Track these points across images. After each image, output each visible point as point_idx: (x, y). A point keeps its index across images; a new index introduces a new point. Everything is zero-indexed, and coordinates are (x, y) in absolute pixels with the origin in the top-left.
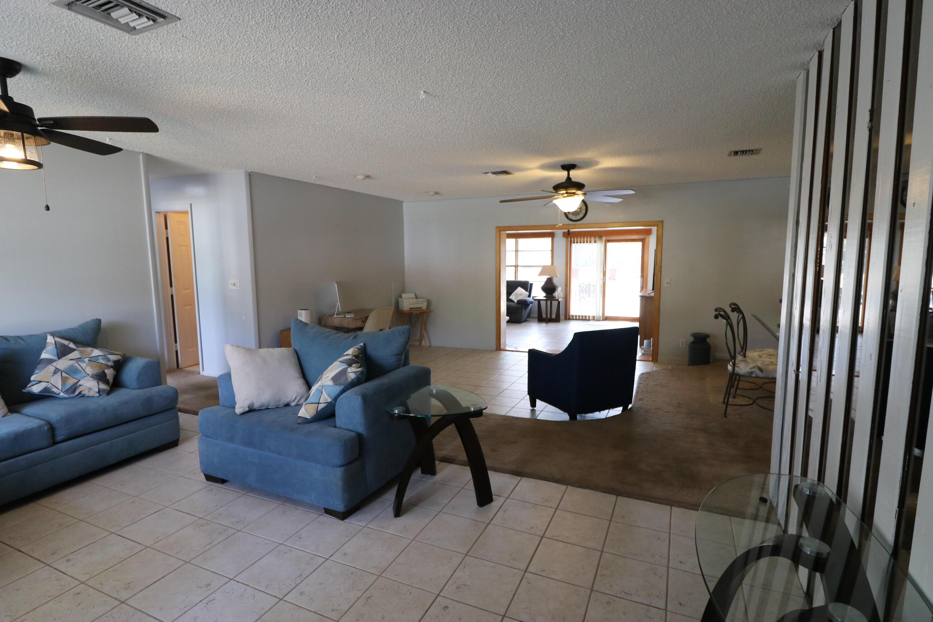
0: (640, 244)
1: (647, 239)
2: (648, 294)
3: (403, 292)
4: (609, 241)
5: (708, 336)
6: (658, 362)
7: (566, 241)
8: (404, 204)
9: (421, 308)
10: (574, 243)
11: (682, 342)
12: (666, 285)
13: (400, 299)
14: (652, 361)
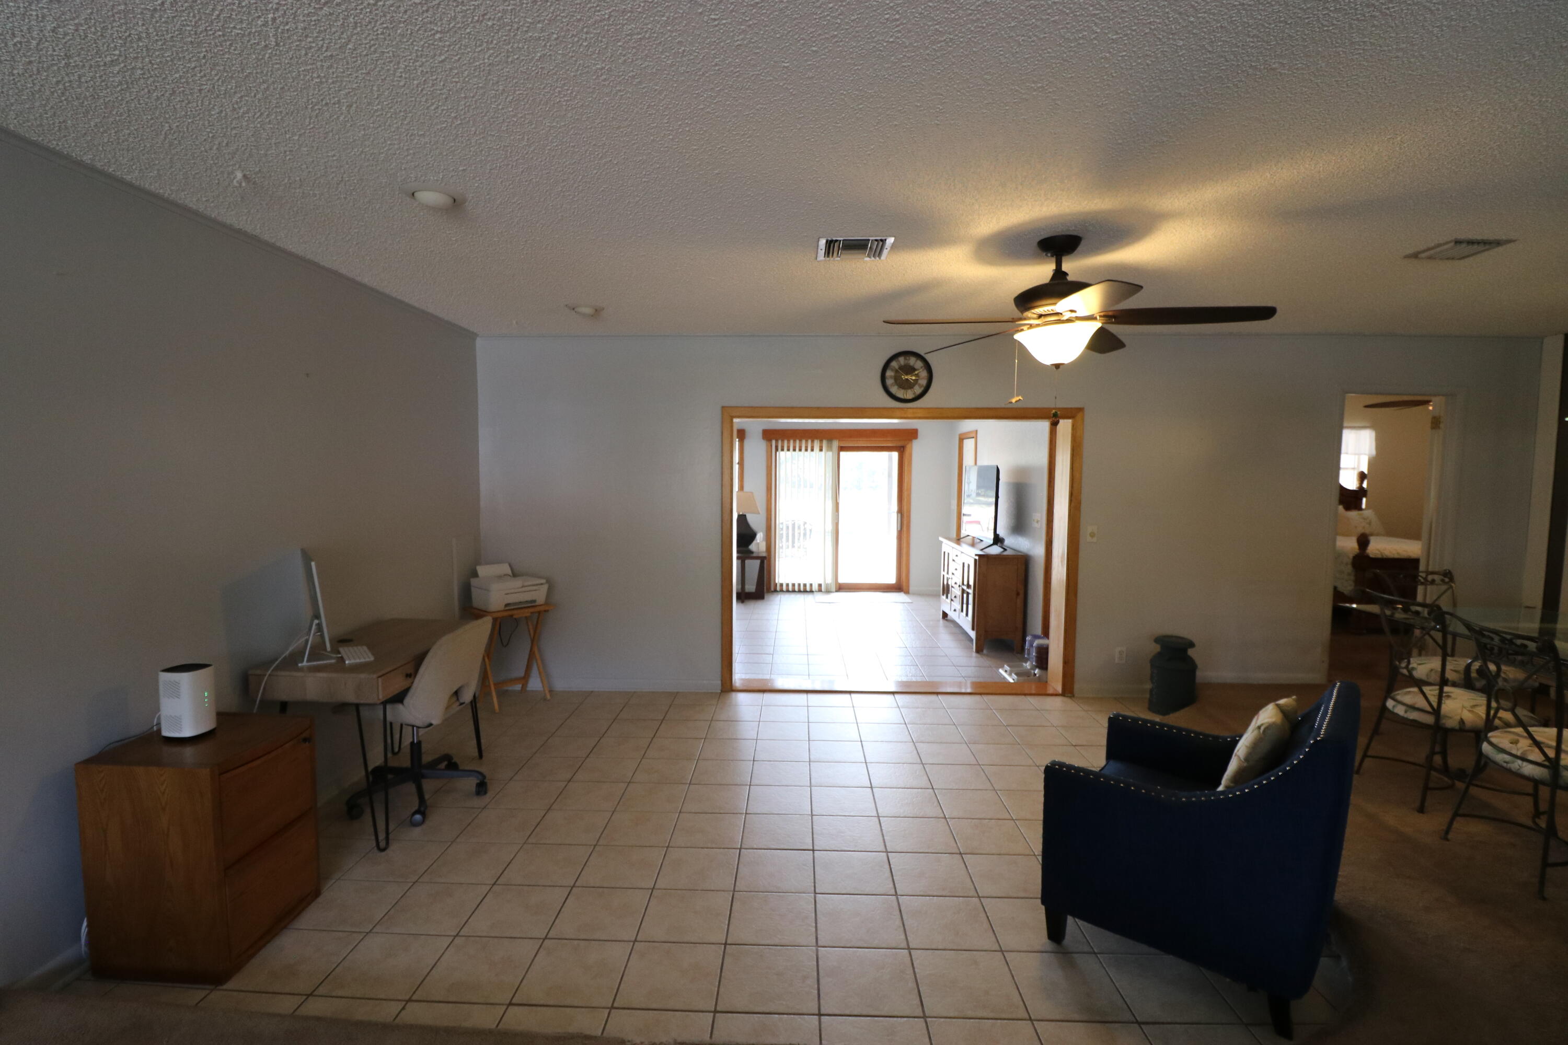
0: (895, 455)
1: (908, 447)
2: (982, 550)
3: (478, 562)
4: (842, 449)
5: (1192, 645)
6: (1076, 695)
7: (767, 446)
8: (479, 342)
9: (534, 601)
10: (783, 450)
11: (1120, 652)
12: (1089, 539)
13: (474, 582)
14: (1063, 694)
